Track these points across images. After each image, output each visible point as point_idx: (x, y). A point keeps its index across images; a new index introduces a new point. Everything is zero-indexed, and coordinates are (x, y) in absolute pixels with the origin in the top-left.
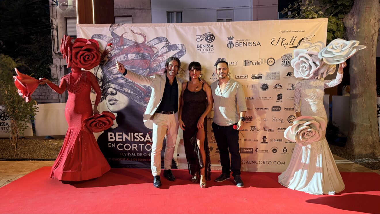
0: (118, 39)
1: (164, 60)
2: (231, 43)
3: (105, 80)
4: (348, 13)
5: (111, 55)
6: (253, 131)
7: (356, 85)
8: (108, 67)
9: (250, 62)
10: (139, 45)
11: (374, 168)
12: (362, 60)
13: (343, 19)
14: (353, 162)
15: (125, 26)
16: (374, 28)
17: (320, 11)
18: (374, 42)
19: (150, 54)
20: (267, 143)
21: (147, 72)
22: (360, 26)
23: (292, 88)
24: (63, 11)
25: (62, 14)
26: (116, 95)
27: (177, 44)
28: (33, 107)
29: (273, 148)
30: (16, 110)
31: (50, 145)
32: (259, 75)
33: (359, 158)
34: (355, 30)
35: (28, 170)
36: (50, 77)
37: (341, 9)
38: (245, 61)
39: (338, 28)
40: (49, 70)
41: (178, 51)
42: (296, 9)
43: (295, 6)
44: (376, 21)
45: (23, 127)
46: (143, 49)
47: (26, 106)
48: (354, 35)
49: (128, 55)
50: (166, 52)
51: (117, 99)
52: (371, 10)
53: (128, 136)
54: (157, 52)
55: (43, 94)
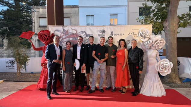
0: (66, 32)
2: (112, 34)
4: (165, 20)
10: (74, 34)
11: (174, 88)
12: (170, 41)
13: (162, 23)
14: (166, 85)
15: (69, 27)
16: (175, 27)
22: (169, 26)
24: (38, 14)
25: (37, 16)
27: (90, 34)
28: (28, 59)
31: (33, 76)
44: (176, 24)
46: (76, 36)
48: (167, 30)
50: (85, 37)
52: (174, 20)
55: (27, 53)
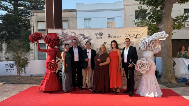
2: (109, 36)
5: (61, 41)
10: (73, 37)
11: (170, 87)
12: (166, 42)
14: (162, 85)
16: (170, 29)
19: (77, 41)
25: (36, 20)
32: (121, 49)
33: (165, 83)
34: (162, 30)
35: (26, 88)
36: (30, 48)
40: (29, 45)
44: (171, 26)
49: (68, 41)
50: (84, 40)
52: (168, 22)
54: (80, 40)
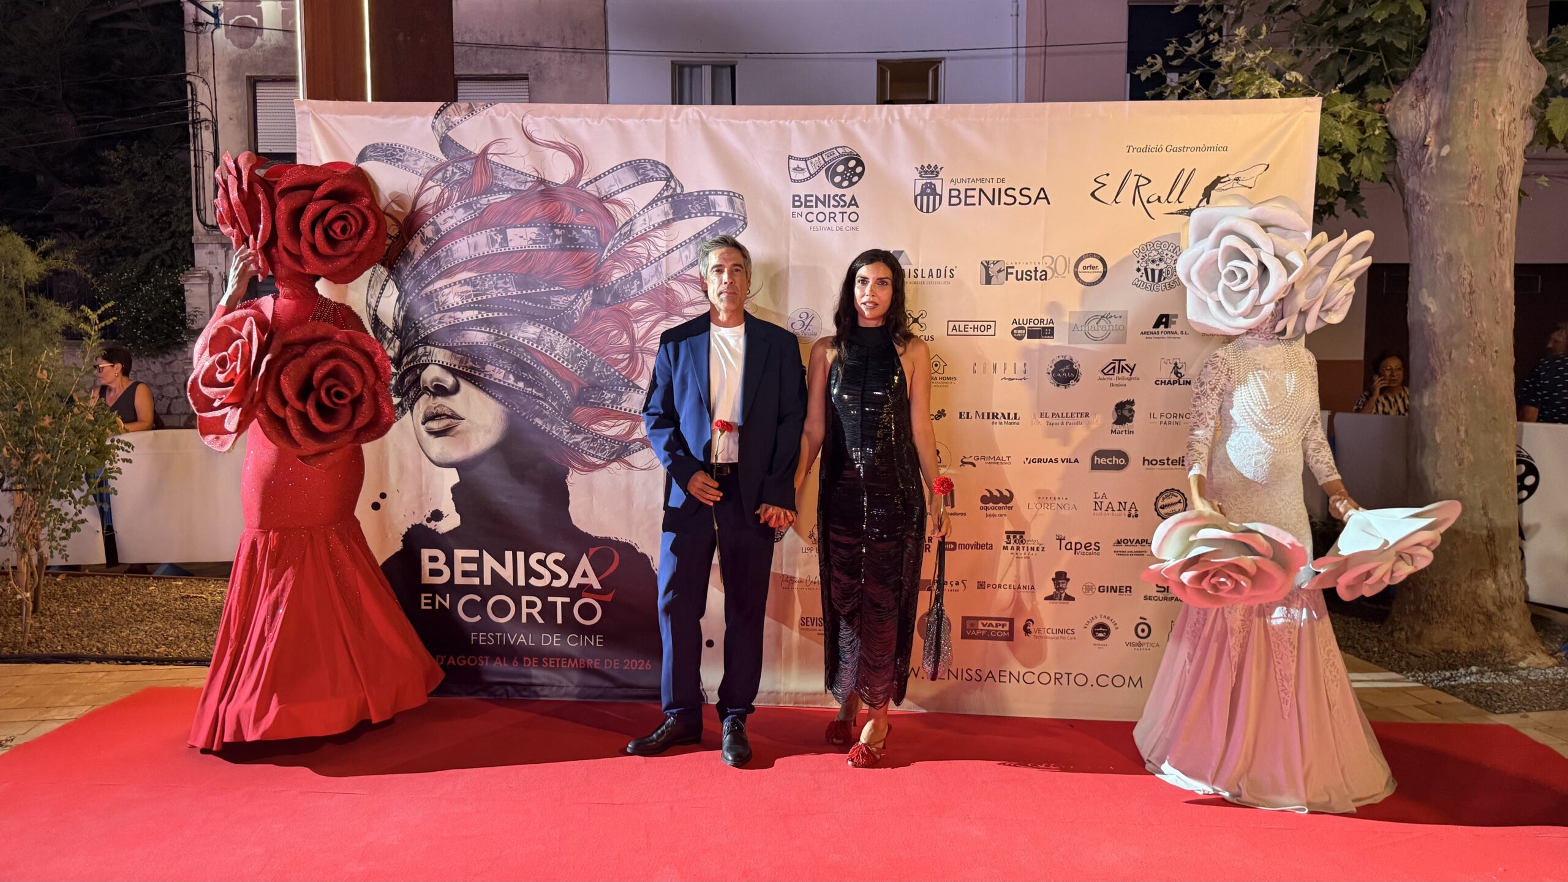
0: (468, 166)
1: (656, 254)
2: (928, 191)
3: (413, 330)
4: (1403, 80)
5: (438, 231)
6: (1015, 551)
7: (1433, 372)
8: (422, 279)
9: (1008, 268)
10: (554, 189)
11: (1500, 707)
12: (1458, 271)
13: (1381, 102)
14: (1418, 681)
15: (499, 114)
16: (1507, 142)
17: (1293, 70)
18: (1508, 199)
19: (597, 231)
20: (1069, 598)
21: (585, 303)
22: (1450, 132)
23: (1174, 377)
24: (241, 51)
25: (236, 65)
26: (457, 397)
27: (710, 191)
28: (108, 442)
29: (1095, 622)
30: (37, 451)
31: (176, 600)
32: (1042, 321)
33: (1442, 665)
34: (1430, 149)
35: (82, 700)
36: (183, 323)
37: (1377, 65)
38: (986, 266)
39: (1362, 140)
40: (179, 292)
41: (715, 219)
42: (1197, 60)
43: (1194, 48)
44: (1517, 113)
45: (64, 526)
46: (568, 209)
47: (80, 438)
48: (1429, 170)
49: (508, 231)
50: (666, 224)
51: (459, 410)
52: (1494, 71)
53: (503, 564)
54: (627, 223)
